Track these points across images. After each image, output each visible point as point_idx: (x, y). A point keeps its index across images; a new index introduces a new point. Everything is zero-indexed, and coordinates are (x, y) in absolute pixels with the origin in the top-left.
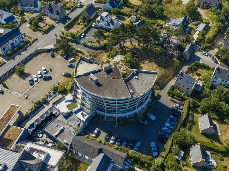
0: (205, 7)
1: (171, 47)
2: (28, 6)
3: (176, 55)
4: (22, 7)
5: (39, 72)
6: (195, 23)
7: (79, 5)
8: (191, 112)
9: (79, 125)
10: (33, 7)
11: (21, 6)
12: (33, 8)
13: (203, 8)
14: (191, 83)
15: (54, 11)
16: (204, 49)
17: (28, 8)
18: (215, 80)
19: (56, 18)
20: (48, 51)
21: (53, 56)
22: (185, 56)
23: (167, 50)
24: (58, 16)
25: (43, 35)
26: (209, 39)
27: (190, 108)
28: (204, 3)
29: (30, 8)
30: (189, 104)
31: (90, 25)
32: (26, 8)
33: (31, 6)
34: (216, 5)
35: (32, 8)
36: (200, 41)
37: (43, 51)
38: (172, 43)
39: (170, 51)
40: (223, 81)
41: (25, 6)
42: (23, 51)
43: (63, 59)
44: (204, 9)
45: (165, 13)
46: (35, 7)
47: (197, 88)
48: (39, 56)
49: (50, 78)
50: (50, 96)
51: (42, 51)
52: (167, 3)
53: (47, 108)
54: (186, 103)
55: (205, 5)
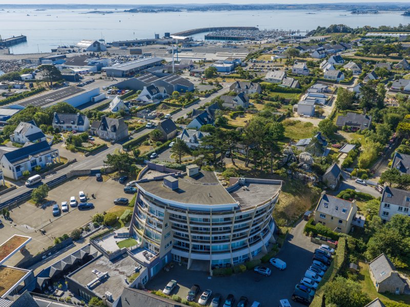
0: (350, 129)
1: (300, 167)
2: (69, 123)
3: (312, 178)
4: (58, 125)
5: (73, 198)
6: (338, 144)
7: (149, 125)
8: (351, 257)
9: (137, 271)
10: (76, 125)
11: (57, 123)
12: (76, 127)
13: (346, 130)
14: (344, 211)
15: (110, 127)
16: (359, 175)
17: (68, 127)
18: (386, 210)
19: (111, 136)
20: (93, 173)
21: (100, 180)
22: (327, 182)
23: (295, 172)
24: (114, 133)
25: (87, 156)
26: (363, 162)
27: (348, 250)
28: (347, 124)
29: (71, 127)
30: (347, 245)
31: (166, 144)
32: (65, 126)
33: (73, 123)
34: (367, 126)
35: (73, 126)
36: (349, 166)
37: (84, 173)
38: (303, 160)
39: (301, 172)
40: (400, 209)
41: (64, 123)
42: (49, 174)
43: (118, 183)
44: (348, 132)
45: (285, 134)
46: (79, 124)
47: (356, 223)
48: (75, 180)
49: (91, 207)
50: (88, 230)
51: (82, 173)
52: (289, 125)
53: (78, 246)
54: (341, 243)
55: (349, 127)
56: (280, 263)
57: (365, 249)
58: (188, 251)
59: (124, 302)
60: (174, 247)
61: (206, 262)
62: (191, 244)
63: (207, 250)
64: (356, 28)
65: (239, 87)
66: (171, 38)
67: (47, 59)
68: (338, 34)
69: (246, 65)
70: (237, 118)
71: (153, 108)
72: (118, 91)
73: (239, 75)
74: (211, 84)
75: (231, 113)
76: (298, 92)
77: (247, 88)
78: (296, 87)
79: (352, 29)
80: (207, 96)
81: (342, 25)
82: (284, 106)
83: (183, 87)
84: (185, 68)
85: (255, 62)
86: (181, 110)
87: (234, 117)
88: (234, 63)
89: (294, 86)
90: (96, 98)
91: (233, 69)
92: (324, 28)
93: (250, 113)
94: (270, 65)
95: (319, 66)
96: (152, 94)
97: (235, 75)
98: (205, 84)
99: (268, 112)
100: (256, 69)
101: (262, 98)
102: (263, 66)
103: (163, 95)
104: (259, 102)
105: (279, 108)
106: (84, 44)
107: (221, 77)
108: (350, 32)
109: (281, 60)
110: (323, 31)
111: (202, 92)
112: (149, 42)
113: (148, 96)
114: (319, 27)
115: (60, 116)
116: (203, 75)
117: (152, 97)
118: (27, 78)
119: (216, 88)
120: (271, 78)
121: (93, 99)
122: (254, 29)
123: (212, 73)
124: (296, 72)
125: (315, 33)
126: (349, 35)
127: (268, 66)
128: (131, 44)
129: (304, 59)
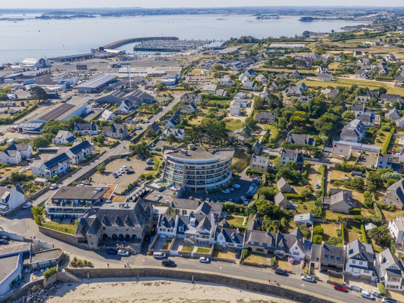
0: (264, 122)
1: (239, 144)
2: (86, 129)
3: (246, 149)
5: (121, 169)
6: (257, 131)
7: (138, 127)
8: (269, 181)
9: (174, 194)
10: (91, 131)
13: (261, 123)
14: (264, 162)
15: (118, 130)
16: (270, 147)
17: (85, 132)
18: (284, 161)
19: (119, 136)
20: (123, 157)
21: (129, 160)
22: (254, 151)
23: (237, 147)
24: (122, 134)
25: (111, 148)
26: (272, 140)
27: (267, 179)
28: (261, 119)
29: (88, 132)
30: (266, 177)
31: (157, 138)
32: (83, 132)
33: (89, 129)
34: (273, 119)
35: (89, 131)
36: (264, 142)
37: (118, 157)
38: (240, 140)
39: (240, 147)
40: (290, 159)
41: (82, 130)
42: (96, 159)
43: (140, 160)
44: (263, 124)
45: (226, 128)
46: (93, 130)
47: (270, 168)
48: (114, 161)
49: (133, 173)
50: (139, 182)
51: (116, 157)
52: (227, 122)
53: (139, 189)
54: (264, 176)
55: (263, 121)
56: (238, 186)
57: (275, 178)
58: (194, 184)
59: (175, 204)
60: (187, 184)
61: (203, 189)
62: (196, 180)
63: (203, 183)
64: (262, 38)
65: (188, 98)
66: (106, 52)
67: (8, 78)
68: (248, 44)
69: (184, 79)
70: (193, 119)
71: (133, 116)
72: (99, 105)
73: (183, 88)
74: (165, 96)
75: (188, 117)
76: (228, 99)
77: (193, 98)
78: (226, 96)
79: (259, 40)
80: (166, 105)
81: (251, 37)
82: (220, 110)
83: (147, 100)
84: (138, 83)
85: (190, 75)
86: (152, 116)
87: (190, 119)
88: (176, 78)
89: (224, 95)
90: (88, 111)
91: (177, 82)
92: (236, 39)
93: (199, 115)
94: (202, 78)
95: (238, 78)
96: (128, 107)
97: (179, 88)
98: (160, 96)
99: (212, 114)
100: (193, 82)
101: (204, 105)
102: (198, 79)
103: (135, 106)
104: (203, 108)
105: (218, 111)
106: (30, 61)
107: (170, 90)
108: (257, 43)
109: (210, 74)
110: (235, 41)
111: (162, 103)
112: (87, 57)
113: (126, 108)
114: (232, 38)
115: (79, 125)
116: (156, 89)
117: (128, 108)
118: (13, 98)
119: (170, 99)
120: (207, 89)
121: (86, 112)
122: (175, 39)
123: (163, 87)
124: (223, 84)
125: (229, 43)
126: (256, 45)
127: (202, 79)
128: (72, 59)
129: (227, 72)
